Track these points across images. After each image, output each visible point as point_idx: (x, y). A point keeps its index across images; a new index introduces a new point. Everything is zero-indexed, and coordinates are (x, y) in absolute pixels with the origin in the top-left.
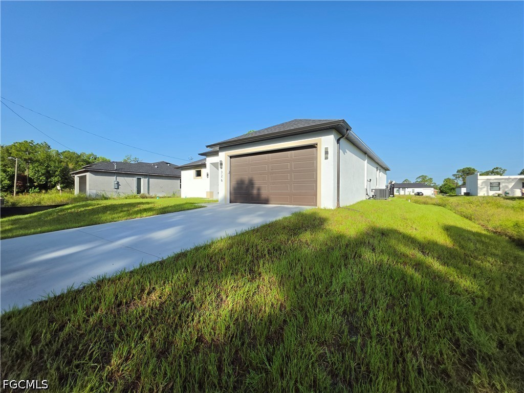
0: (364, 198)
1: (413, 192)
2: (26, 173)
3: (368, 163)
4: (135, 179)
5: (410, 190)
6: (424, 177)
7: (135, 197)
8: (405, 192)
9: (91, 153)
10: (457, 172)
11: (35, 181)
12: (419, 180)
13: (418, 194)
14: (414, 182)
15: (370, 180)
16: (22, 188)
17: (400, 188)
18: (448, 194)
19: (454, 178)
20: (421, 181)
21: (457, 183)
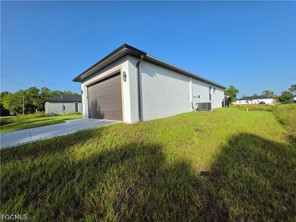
0: (191, 110)
1: (258, 102)
2: (34, 104)
3: (192, 83)
4: (74, 104)
5: (256, 100)
6: (267, 92)
7: (73, 114)
8: (252, 102)
9: (68, 91)
10: (292, 87)
11: (38, 107)
12: (264, 94)
13: (262, 103)
14: (261, 95)
15: (199, 96)
16: (32, 111)
17: (248, 100)
18: (285, 102)
19: (290, 91)
20: (265, 94)
21: (292, 94)
